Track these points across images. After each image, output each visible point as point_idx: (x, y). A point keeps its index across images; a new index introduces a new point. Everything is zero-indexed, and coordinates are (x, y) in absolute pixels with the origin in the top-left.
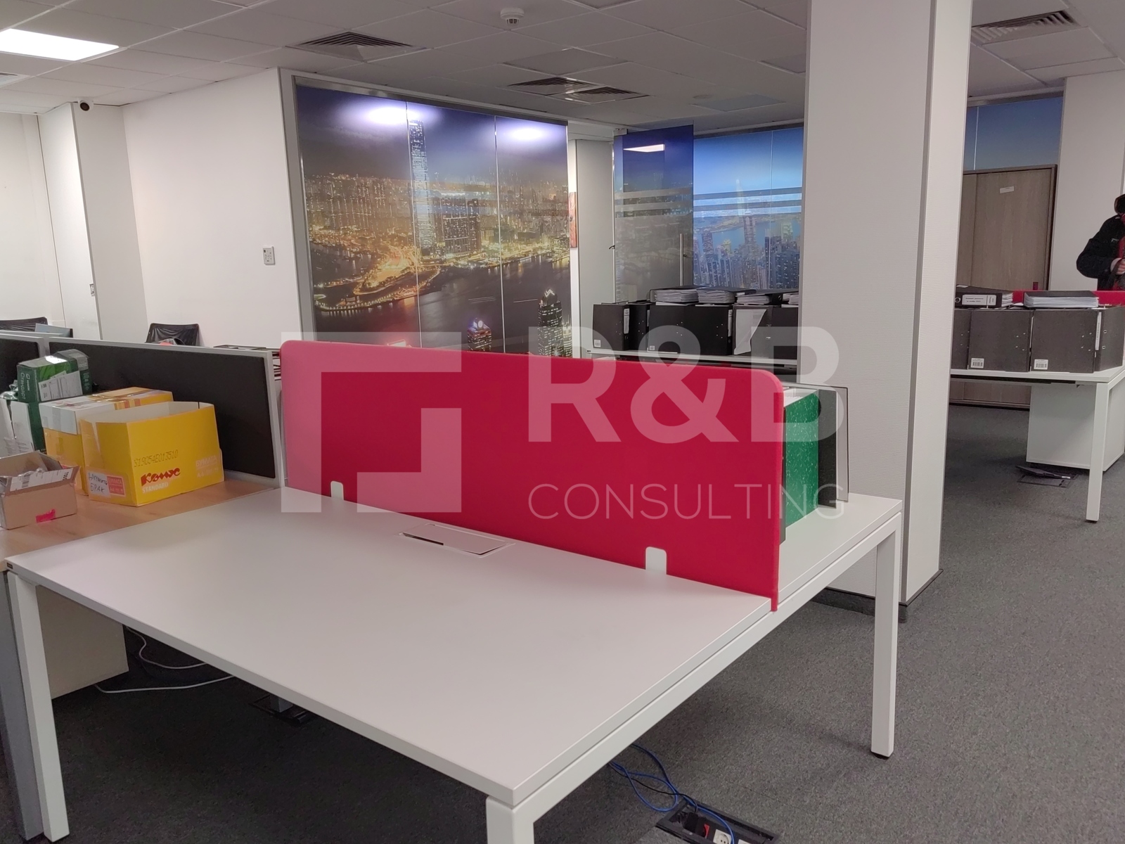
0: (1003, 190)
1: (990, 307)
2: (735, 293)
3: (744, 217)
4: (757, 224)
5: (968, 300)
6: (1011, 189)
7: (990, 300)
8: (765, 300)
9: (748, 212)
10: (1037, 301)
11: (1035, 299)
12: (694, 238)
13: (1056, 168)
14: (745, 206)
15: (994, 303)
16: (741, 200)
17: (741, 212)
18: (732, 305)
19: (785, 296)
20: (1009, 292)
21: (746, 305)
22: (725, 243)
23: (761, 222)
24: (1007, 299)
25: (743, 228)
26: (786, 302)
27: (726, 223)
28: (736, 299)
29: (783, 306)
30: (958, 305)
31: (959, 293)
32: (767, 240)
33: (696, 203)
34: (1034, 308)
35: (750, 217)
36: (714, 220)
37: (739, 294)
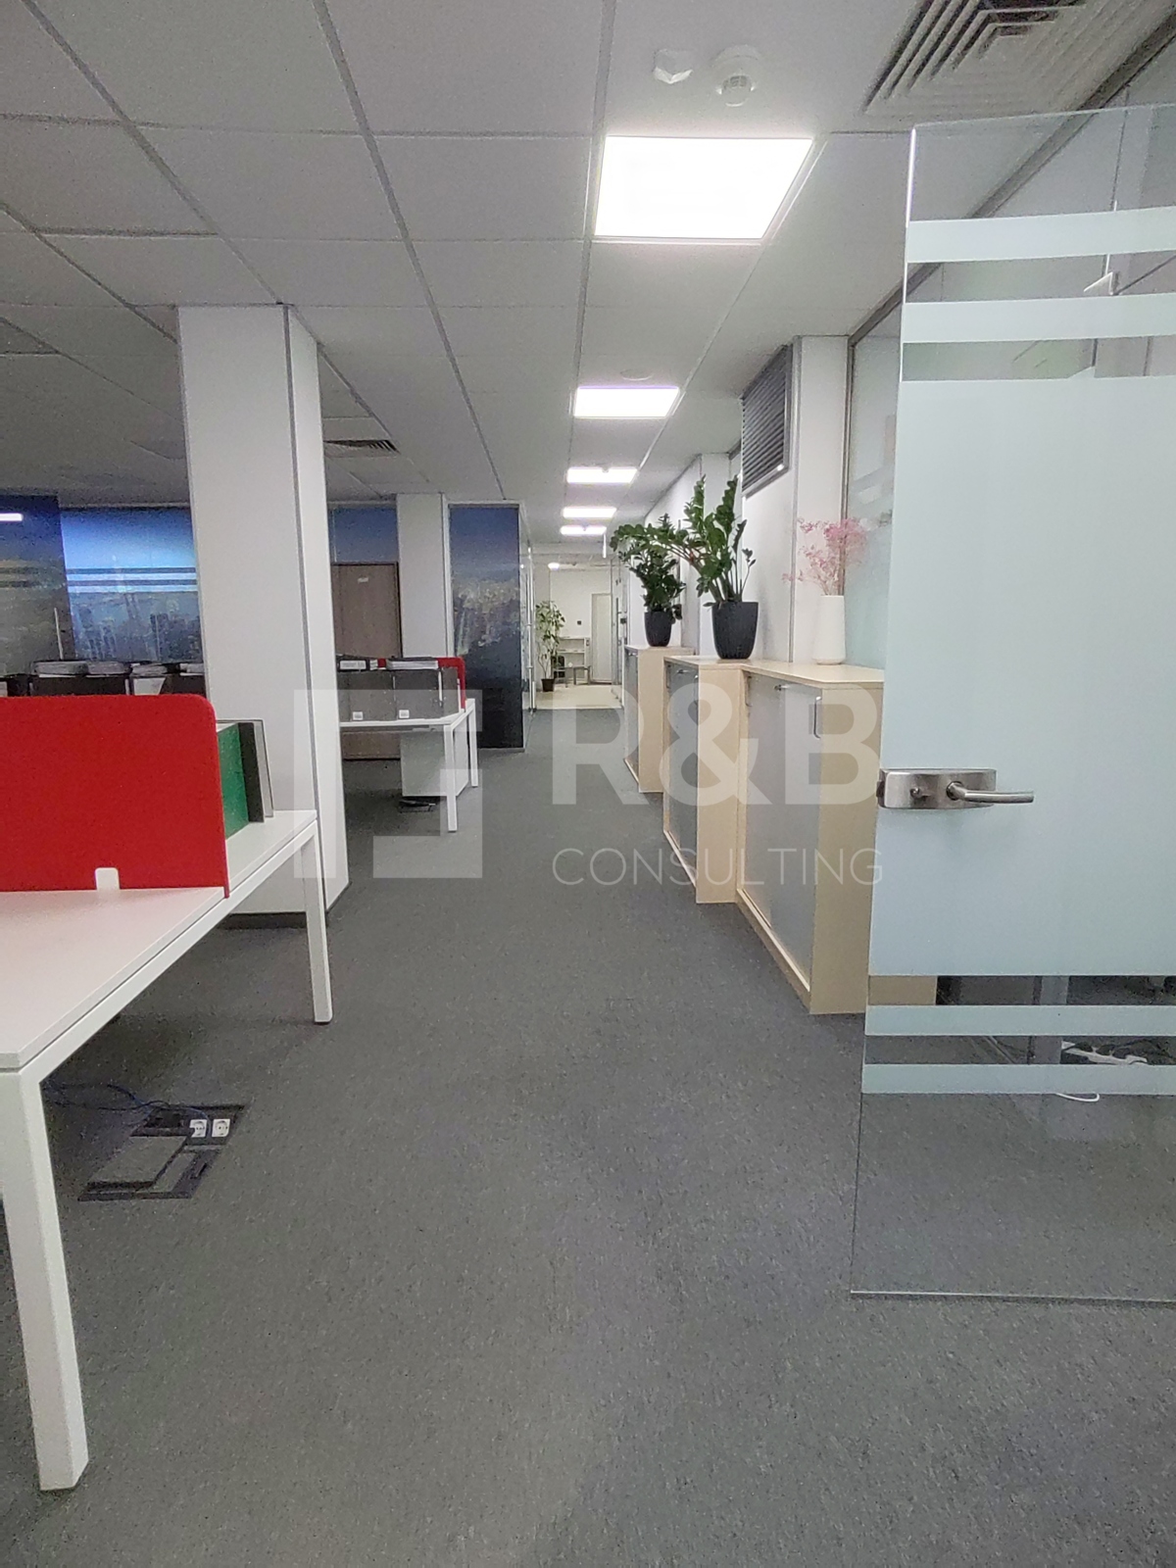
0: (360, 580)
1: (362, 670)
2: (129, 663)
3: (125, 594)
4: (139, 601)
5: (344, 665)
6: (366, 580)
7: (360, 665)
8: (162, 670)
9: (130, 589)
10: (396, 665)
11: (394, 663)
12: (72, 614)
13: (398, 564)
14: (125, 583)
15: (364, 668)
16: (120, 577)
17: (122, 589)
18: (128, 675)
19: (182, 666)
20: (373, 659)
21: (143, 675)
22: (107, 619)
23: (145, 599)
24: (374, 664)
25: (125, 605)
26: (185, 671)
27: (107, 599)
28: (132, 669)
29: (182, 674)
30: (339, 670)
31: (338, 659)
32: (152, 617)
33: (69, 578)
34: (395, 671)
35: (133, 594)
36: (92, 595)
37: (134, 665)
